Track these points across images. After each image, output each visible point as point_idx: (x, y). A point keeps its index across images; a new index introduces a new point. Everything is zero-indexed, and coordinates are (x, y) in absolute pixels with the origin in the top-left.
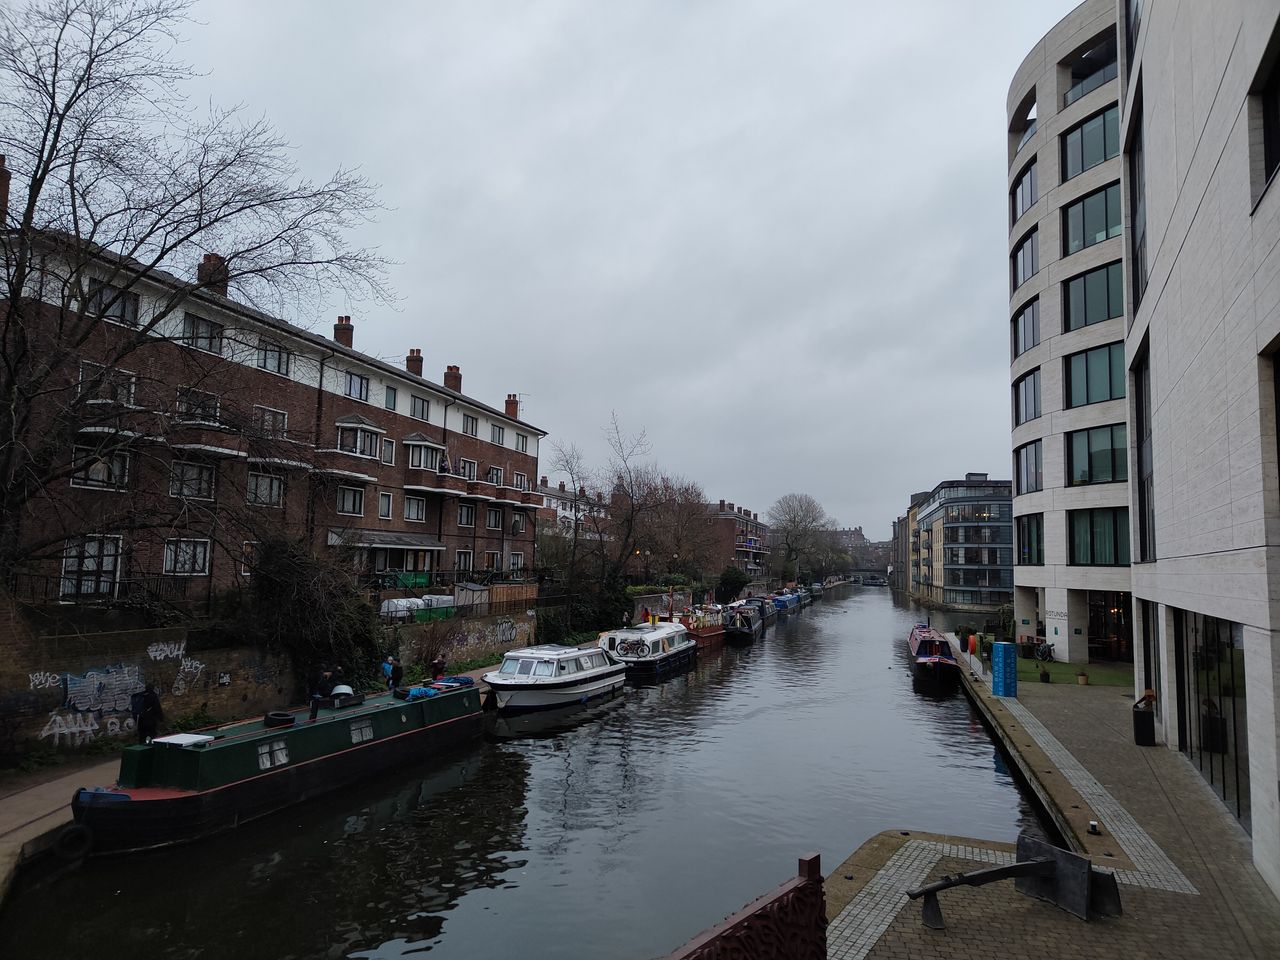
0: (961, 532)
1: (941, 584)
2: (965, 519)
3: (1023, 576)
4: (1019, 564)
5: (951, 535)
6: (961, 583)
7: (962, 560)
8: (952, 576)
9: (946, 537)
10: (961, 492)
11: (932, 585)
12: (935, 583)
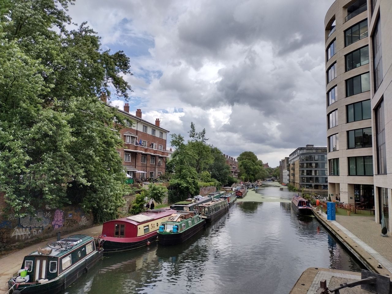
0: (305, 165)
1: (298, 182)
2: (307, 160)
3: (331, 179)
4: (330, 175)
5: (302, 166)
6: (305, 181)
7: (305, 174)
8: (302, 179)
9: (300, 166)
10: (305, 151)
11: (295, 182)
12: (296, 182)
